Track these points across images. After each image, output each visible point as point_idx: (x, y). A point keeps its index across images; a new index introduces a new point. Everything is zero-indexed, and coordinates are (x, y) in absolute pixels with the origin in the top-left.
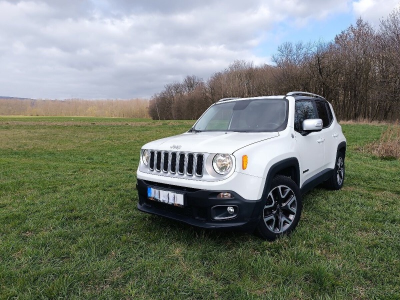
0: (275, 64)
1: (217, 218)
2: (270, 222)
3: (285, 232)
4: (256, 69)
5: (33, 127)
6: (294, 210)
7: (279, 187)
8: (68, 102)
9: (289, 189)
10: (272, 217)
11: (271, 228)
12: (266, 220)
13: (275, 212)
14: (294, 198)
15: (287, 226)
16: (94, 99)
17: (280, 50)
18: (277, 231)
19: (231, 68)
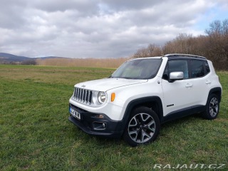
0: (207, 35)
1: (95, 129)
2: (134, 135)
3: (144, 143)
4: (194, 38)
5: (65, 72)
6: (154, 130)
7: (142, 114)
8: (87, 60)
9: (149, 116)
10: (135, 132)
11: (134, 140)
12: (130, 133)
13: (138, 129)
14: (153, 122)
15: (147, 139)
16: (99, 58)
17: (211, 25)
18: (139, 141)
19: (177, 38)
